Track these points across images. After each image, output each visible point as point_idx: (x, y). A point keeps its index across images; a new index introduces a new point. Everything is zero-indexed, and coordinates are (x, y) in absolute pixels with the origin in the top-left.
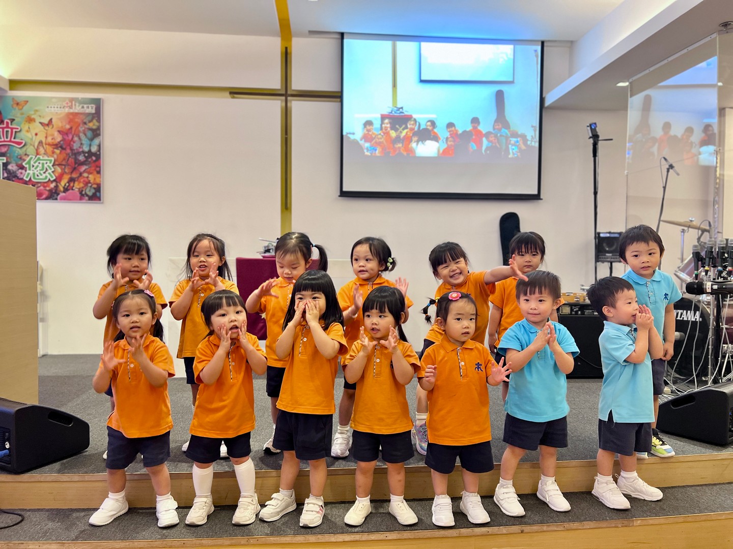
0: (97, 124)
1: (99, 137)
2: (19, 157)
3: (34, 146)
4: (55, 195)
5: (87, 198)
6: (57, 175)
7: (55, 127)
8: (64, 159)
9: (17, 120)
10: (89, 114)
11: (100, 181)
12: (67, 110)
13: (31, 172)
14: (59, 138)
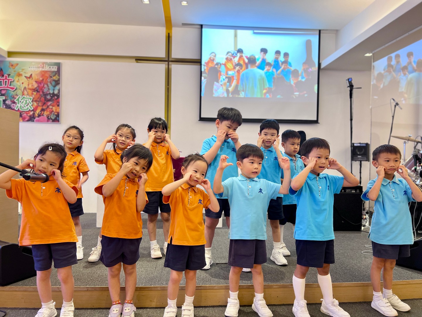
0: (58, 77)
1: (59, 85)
2: (12, 96)
3: (21, 90)
4: (33, 119)
5: (51, 121)
6: (34, 107)
7: (33, 79)
8: (39, 98)
9: (12, 75)
10: (53, 72)
11: (59, 111)
12: (41, 69)
13: (19, 105)
14: (35, 85)
